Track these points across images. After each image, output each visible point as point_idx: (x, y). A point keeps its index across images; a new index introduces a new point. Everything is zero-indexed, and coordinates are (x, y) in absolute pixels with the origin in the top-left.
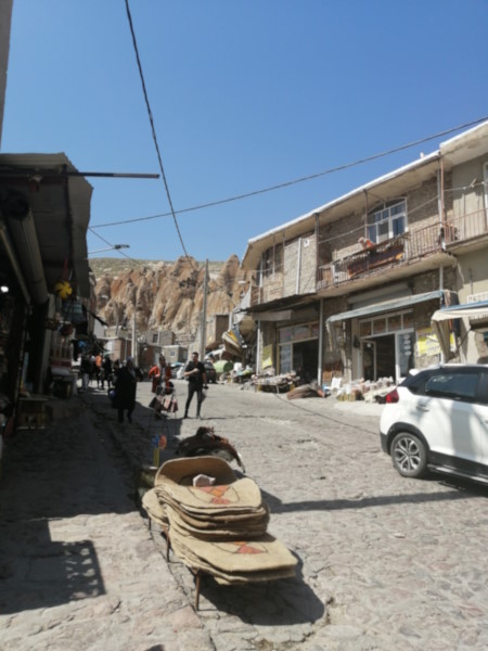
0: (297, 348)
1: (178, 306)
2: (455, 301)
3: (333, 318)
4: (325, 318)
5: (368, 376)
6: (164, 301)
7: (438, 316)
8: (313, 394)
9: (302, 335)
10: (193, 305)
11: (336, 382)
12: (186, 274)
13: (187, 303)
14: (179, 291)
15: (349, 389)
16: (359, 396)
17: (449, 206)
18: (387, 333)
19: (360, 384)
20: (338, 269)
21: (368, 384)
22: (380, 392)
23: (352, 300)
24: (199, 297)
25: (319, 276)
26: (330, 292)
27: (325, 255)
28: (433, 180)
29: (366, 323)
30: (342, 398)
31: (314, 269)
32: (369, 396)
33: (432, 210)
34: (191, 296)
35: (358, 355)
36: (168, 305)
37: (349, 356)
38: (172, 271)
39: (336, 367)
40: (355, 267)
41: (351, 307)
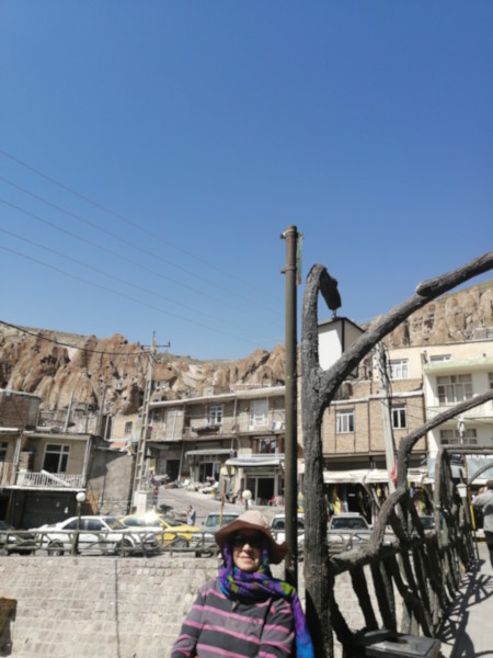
0: (169, 462)
1: (38, 381)
2: (235, 455)
3: (189, 453)
4: (185, 451)
5: (201, 480)
6: (24, 375)
7: (228, 462)
8: (176, 487)
9: (172, 456)
10: (53, 382)
11: (187, 482)
12: (47, 350)
13: (47, 380)
14: (40, 367)
15: (192, 486)
16: (196, 490)
17: (237, 414)
18: (210, 462)
19: (198, 484)
20: (193, 430)
21: (201, 485)
22: (205, 489)
23: (198, 445)
24: (59, 376)
25: (184, 431)
26: (188, 439)
27: (187, 422)
28: (233, 402)
29: (202, 457)
30: (190, 490)
31: (181, 428)
32: (201, 490)
33: (232, 415)
34: (52, 373)
35: (197, 470)
36: (27, 379)
37: (194, 470)
38: (33, 344)
39: (186, 475)
40: (201, 432)
41: (196, 448)
